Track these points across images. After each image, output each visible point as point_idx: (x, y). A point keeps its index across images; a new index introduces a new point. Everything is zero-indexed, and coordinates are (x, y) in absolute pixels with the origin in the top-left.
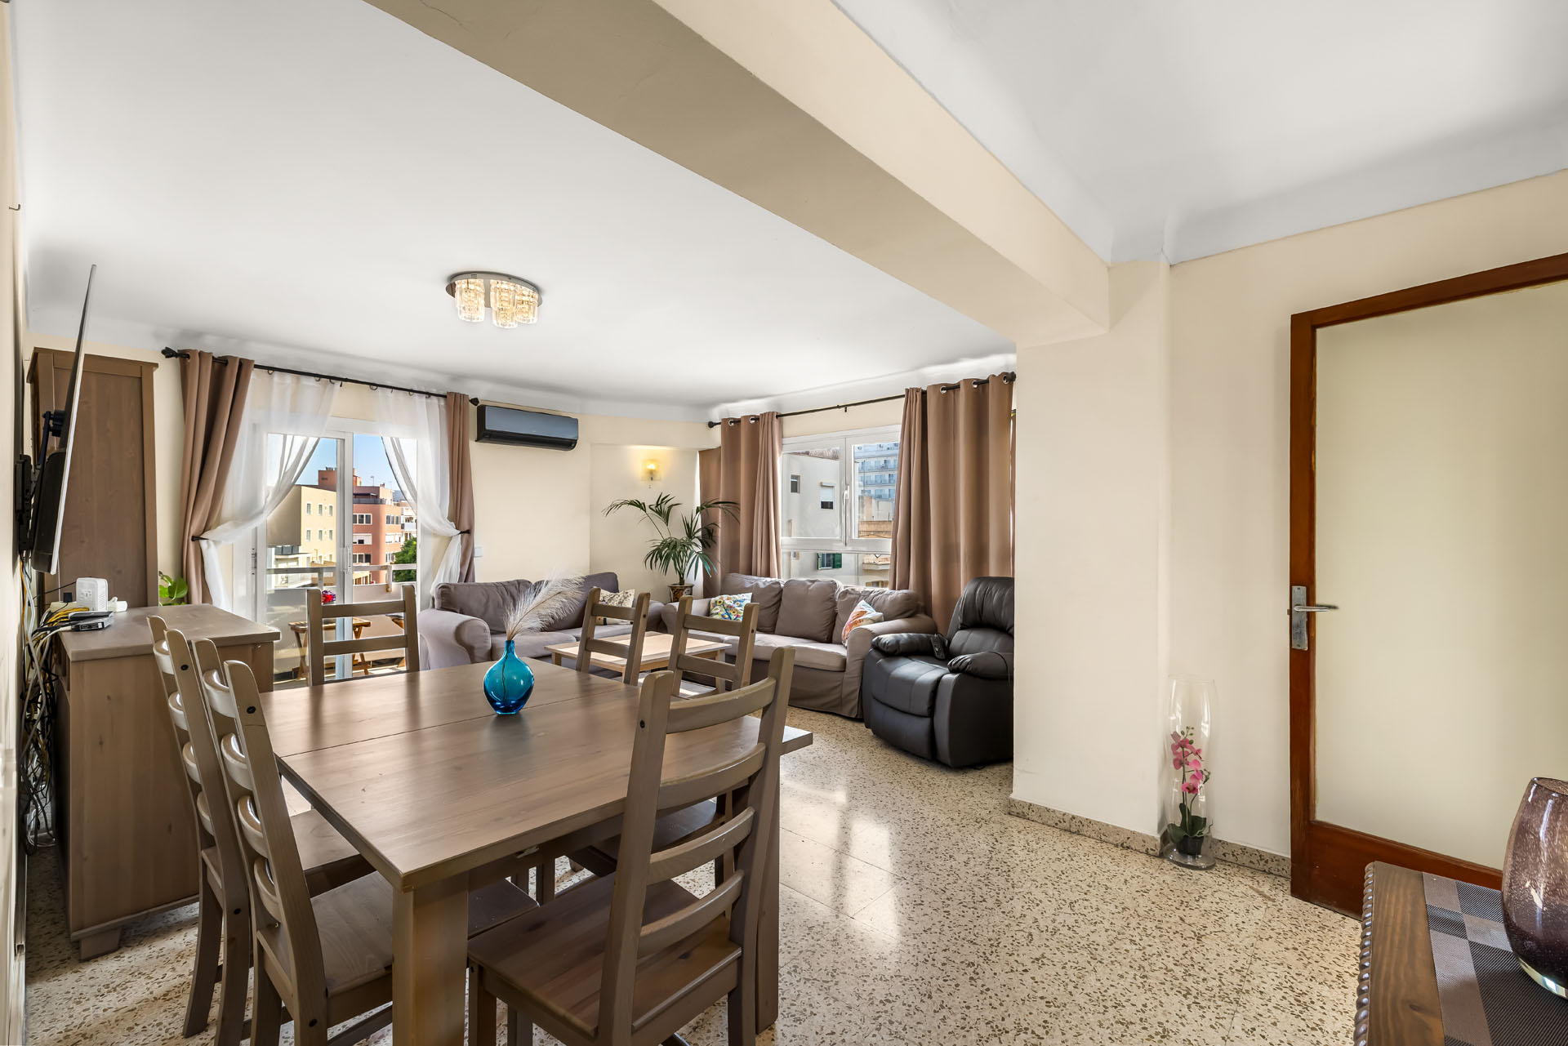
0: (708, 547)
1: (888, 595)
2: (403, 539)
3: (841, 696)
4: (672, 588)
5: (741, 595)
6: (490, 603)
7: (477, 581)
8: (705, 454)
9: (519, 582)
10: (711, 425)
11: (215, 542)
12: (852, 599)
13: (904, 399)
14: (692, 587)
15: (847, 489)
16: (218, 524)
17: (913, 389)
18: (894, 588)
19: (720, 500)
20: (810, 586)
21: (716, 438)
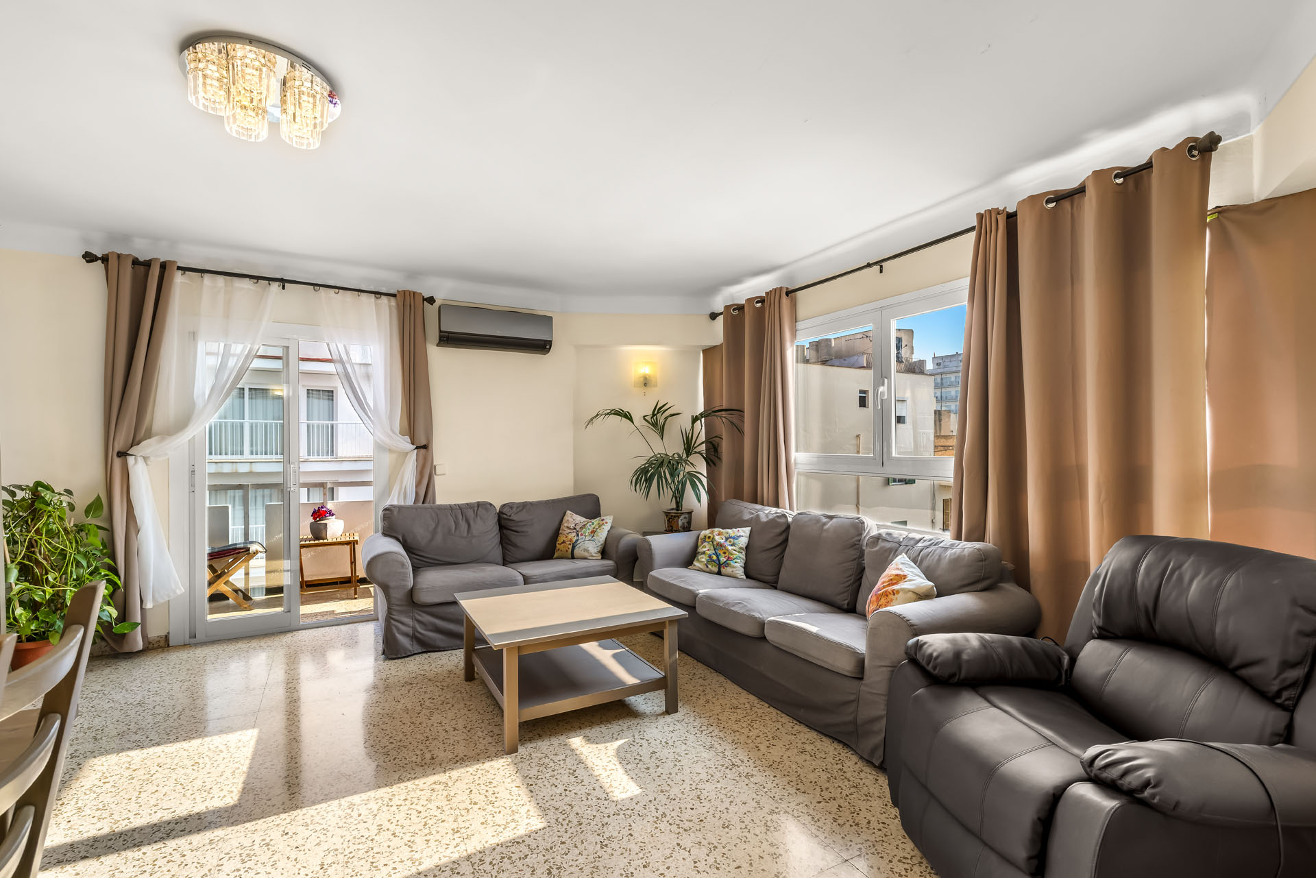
0: (713, 466)
1: (946, 549)
3: (856, 718)
4: (667, 514)
5: (735, 530)
6: (439, 529)
7: (438, 502)
8: (708, 352)
9: (479, 504)
10: (713, 316)
11: (145, 459)
12: (887, 550)
13: (973, 234)
14: (690, 513)
15: (883, 384)
16: (149, 435)
17: (990, 211)
18: (959, 537)
19: (724, 408)
20: (824, 524)
21: (717, 333)
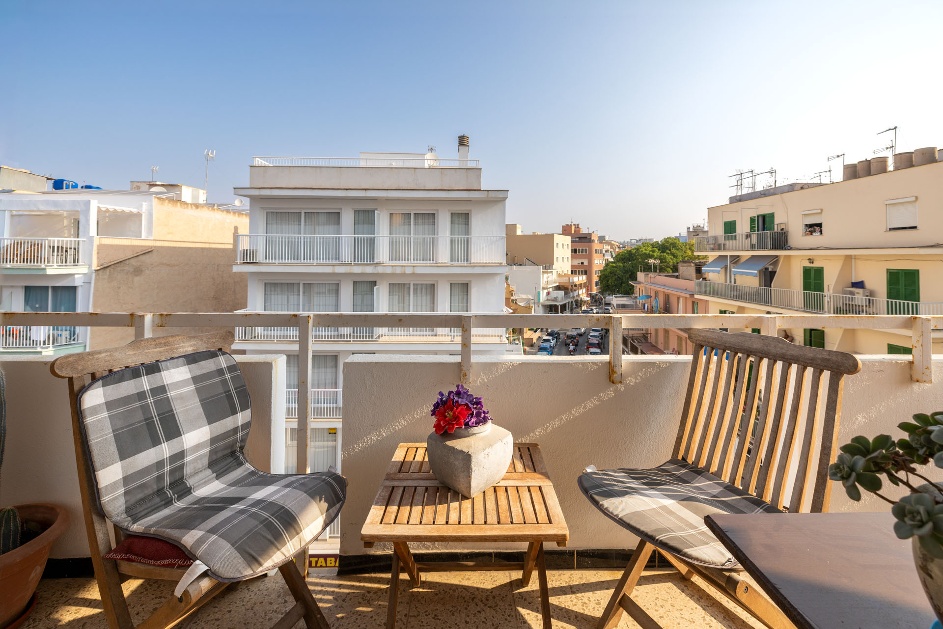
2: (604, 262)
